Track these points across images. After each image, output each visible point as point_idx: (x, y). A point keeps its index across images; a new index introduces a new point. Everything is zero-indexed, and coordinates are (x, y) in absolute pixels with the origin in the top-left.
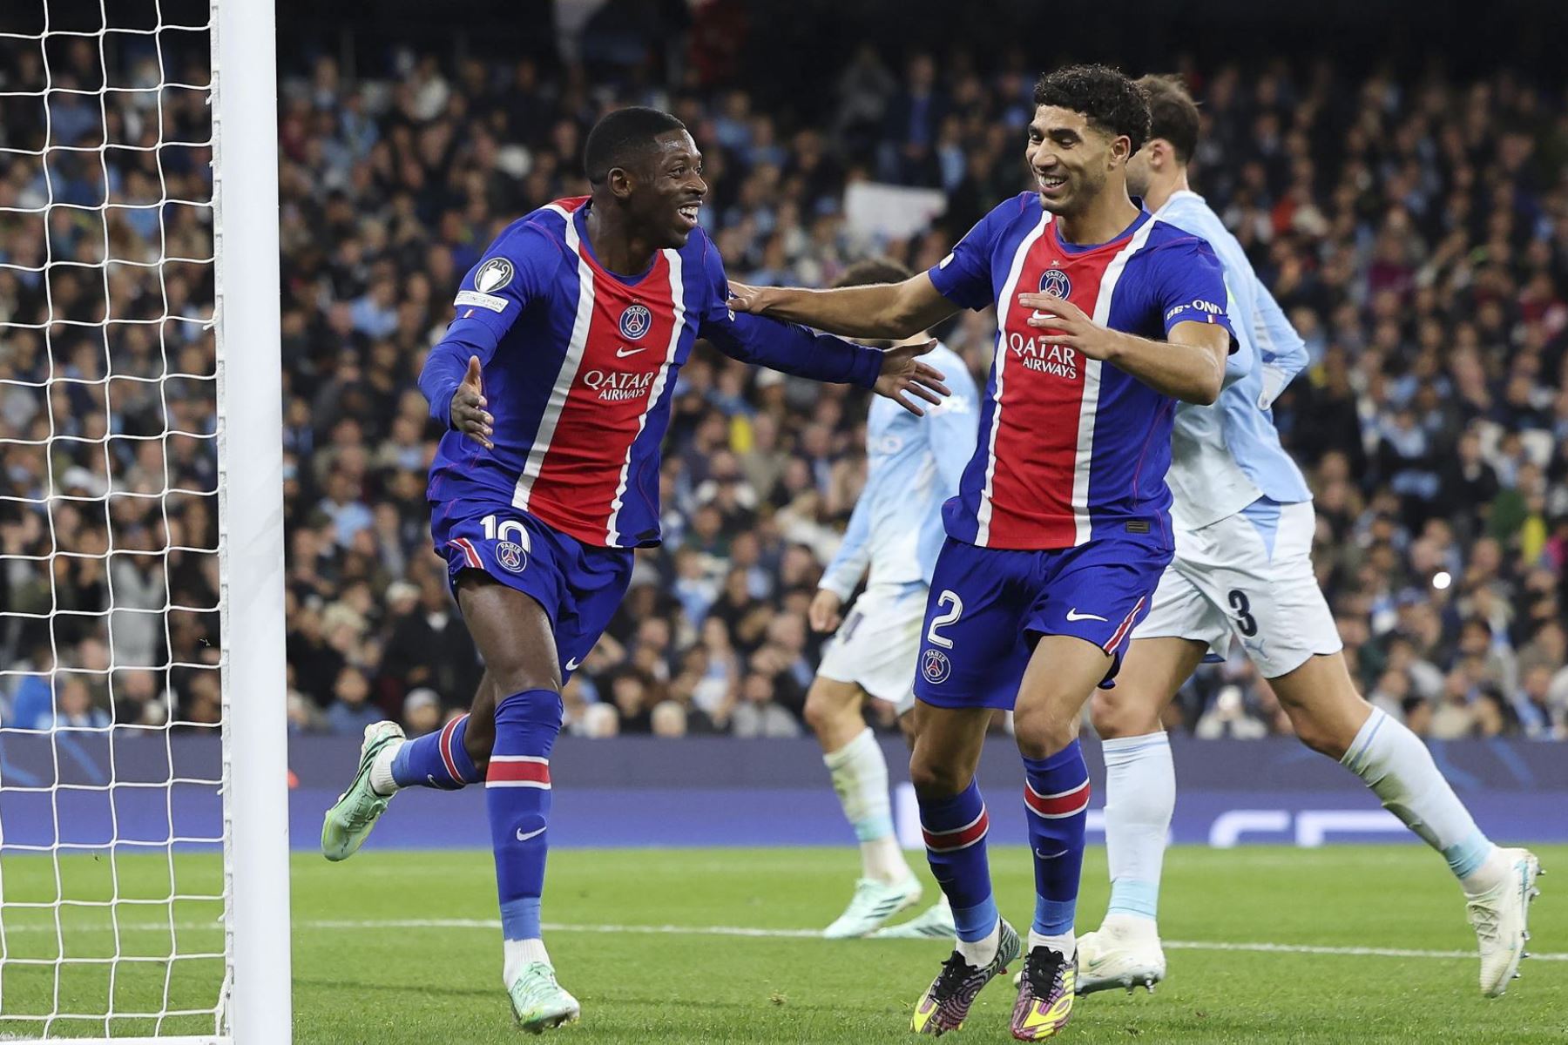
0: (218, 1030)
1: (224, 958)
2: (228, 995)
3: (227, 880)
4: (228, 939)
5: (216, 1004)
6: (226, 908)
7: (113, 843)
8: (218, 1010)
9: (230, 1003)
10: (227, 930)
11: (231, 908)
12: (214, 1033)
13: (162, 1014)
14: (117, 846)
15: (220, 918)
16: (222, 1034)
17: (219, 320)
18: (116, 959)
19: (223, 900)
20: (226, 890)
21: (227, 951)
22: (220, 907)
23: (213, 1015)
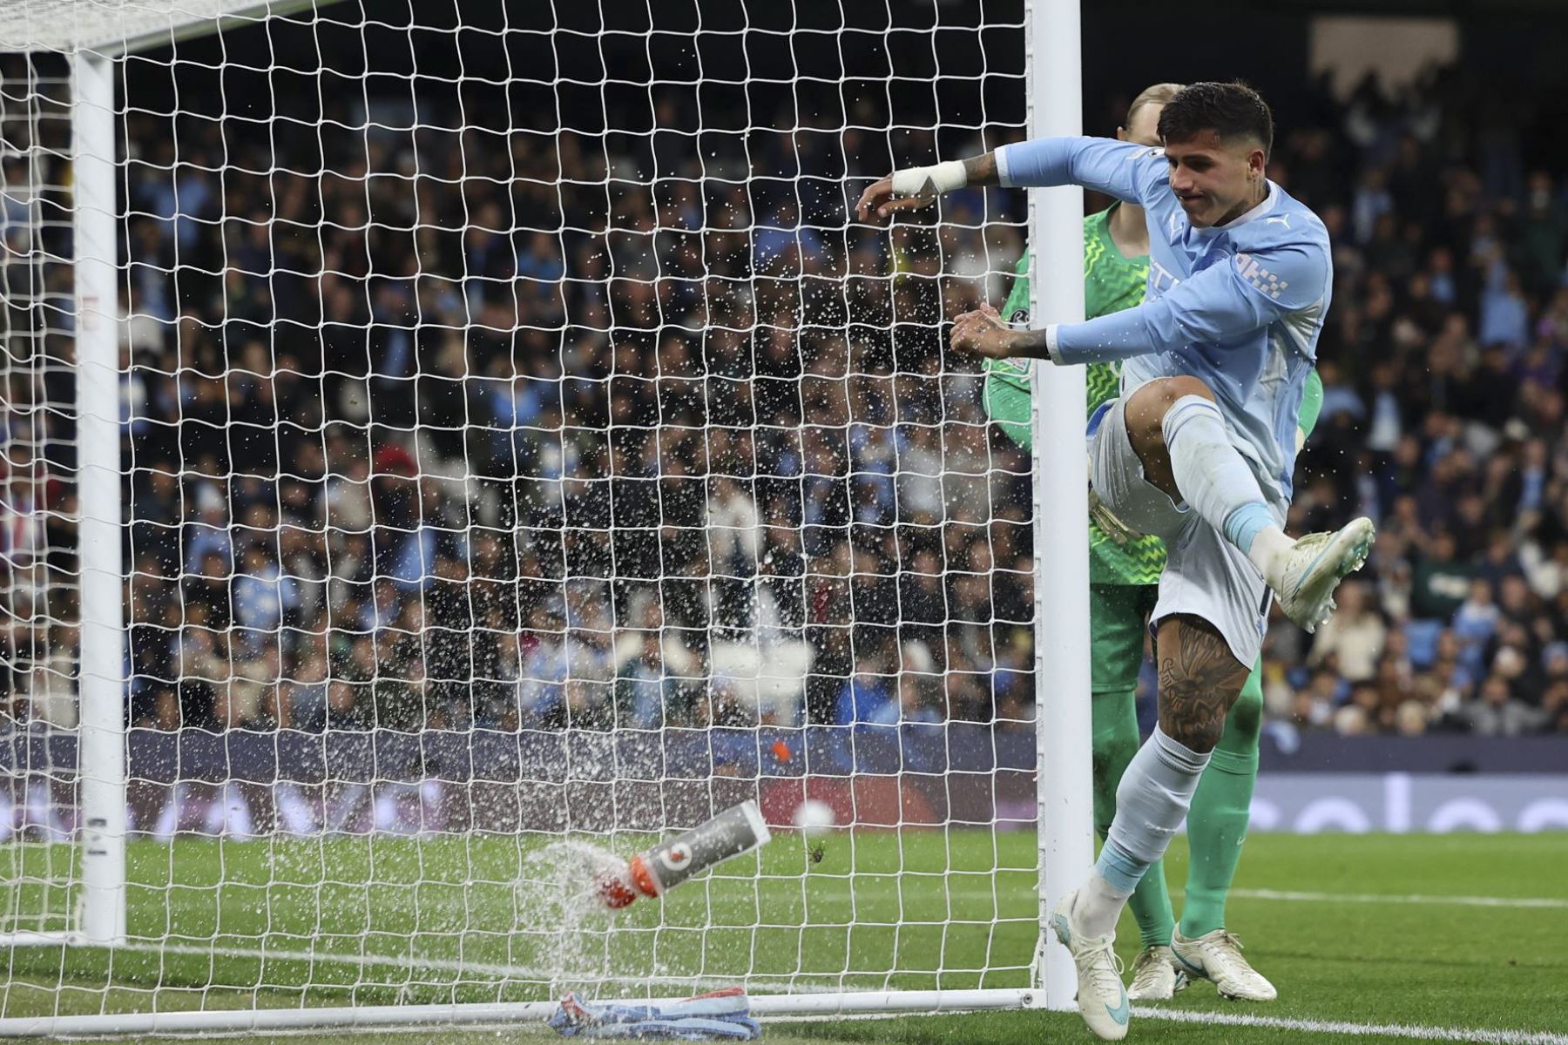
0: (1033, 983)
1: (1038, 921)
2: (1042, 954)
3: (1040, 854)
4: (1042, 906)
5: (1031, 962)
6: (1040, 878)
7: (947, 822)
8: (1033, 965)
9: (1043, 960)
10: (1040, 897)
11: (1045, 878)
12: (1029, 986)
13: (985, 969)
14: (951, 825)
15: (1034, 888)
16: (1037, 987)
17: (1034, 374)
18: (947, 922)
19: (1037, 871)
20: (1040, 862)
21: (1041, 915)
22: (1034, 878)
23: (1029, 970)
